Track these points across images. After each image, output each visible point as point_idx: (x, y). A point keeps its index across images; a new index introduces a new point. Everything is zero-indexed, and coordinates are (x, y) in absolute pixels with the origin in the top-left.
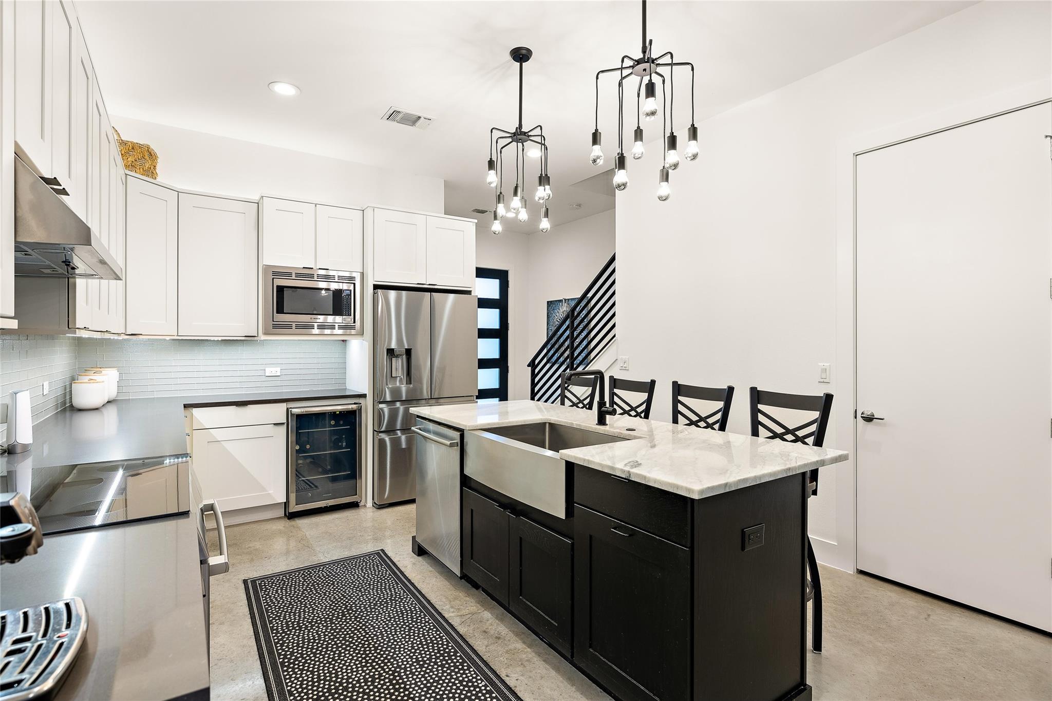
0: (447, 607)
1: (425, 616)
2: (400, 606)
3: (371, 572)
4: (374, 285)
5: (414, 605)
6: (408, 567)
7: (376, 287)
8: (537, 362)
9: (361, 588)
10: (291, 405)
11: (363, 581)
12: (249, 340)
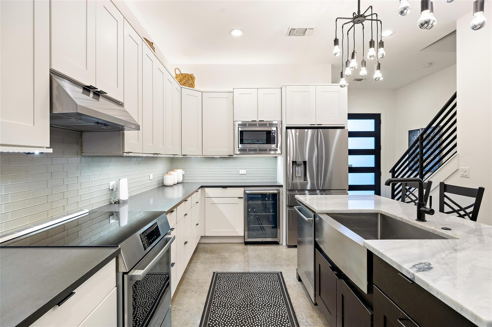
0: (304, 320)
1: (289, 322)
2: (277, 311)
3: (271, 284)
4: (286, 127)
5: (285, 313)
6: (291, 286)
7: (287, 128)
8: (396, 169)
9: (262, 293)
10: (246, 189)
11: (265, 288)
12: (230, 157)
